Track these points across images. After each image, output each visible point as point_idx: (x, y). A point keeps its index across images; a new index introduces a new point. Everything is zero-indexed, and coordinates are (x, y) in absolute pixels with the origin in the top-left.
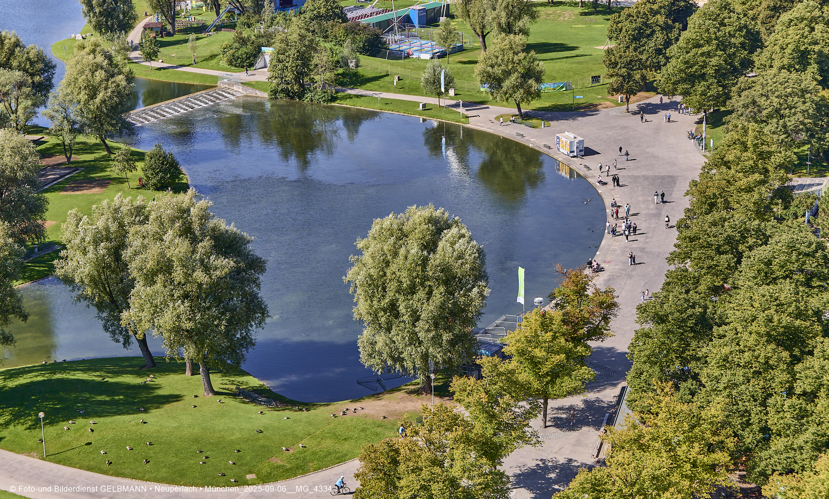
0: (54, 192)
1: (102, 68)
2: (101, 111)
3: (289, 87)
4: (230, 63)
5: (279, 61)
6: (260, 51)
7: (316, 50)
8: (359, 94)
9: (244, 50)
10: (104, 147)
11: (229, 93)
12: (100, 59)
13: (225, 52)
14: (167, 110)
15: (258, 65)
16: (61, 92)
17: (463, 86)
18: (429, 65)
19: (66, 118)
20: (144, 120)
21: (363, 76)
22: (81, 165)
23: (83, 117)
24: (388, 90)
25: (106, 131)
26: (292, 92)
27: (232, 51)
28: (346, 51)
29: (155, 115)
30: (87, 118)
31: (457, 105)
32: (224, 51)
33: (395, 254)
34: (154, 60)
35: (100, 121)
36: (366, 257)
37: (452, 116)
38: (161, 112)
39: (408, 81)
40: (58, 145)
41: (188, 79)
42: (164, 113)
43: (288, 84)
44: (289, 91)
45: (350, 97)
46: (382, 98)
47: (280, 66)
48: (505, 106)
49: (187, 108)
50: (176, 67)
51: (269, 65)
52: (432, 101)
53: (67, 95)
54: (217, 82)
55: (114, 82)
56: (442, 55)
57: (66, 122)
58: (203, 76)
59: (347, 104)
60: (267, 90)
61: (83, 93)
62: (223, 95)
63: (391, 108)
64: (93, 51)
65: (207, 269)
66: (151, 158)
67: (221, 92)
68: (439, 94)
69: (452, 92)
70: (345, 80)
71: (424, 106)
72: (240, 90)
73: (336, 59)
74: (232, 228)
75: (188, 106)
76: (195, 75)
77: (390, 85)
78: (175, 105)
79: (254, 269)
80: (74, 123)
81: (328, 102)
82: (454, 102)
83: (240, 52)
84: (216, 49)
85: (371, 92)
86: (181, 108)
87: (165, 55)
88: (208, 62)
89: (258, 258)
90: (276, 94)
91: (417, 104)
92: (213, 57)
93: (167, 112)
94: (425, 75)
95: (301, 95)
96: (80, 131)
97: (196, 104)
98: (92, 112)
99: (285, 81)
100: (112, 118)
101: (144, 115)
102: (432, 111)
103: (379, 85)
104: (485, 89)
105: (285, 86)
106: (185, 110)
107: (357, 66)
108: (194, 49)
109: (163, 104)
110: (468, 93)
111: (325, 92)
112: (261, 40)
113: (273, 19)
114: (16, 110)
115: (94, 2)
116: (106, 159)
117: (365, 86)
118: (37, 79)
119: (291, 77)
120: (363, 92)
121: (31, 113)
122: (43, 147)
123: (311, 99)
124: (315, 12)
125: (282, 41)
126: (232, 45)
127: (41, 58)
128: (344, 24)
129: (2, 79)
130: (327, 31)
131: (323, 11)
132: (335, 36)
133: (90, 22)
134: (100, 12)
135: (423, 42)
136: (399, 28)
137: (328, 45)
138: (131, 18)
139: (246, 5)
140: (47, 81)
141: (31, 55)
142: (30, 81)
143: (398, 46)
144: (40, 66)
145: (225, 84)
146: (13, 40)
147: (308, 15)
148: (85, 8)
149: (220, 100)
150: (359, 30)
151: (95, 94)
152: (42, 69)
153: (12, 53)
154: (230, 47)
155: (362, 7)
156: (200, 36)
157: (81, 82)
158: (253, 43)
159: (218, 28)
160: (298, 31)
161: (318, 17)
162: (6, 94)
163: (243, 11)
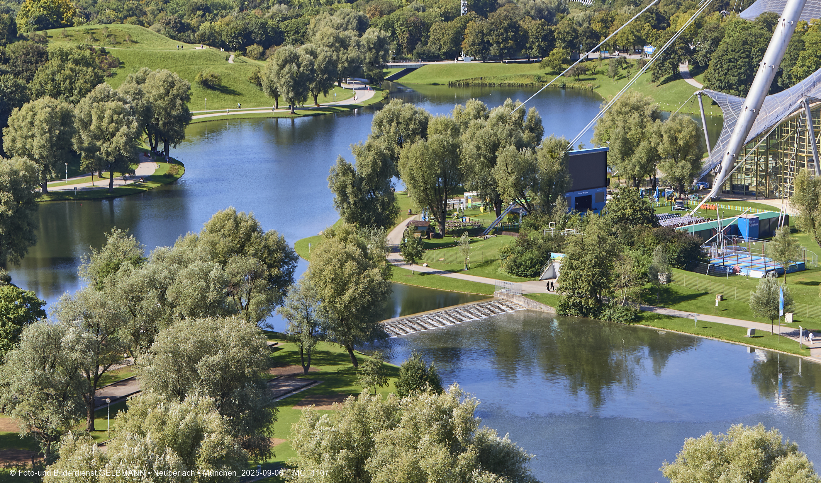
0: (286, 405)
1: (353, 259)
2: (350, 312)
3: (582, 300)
4: (511, 271)
5: (572, 268)
6: (549, 256)
7: (617, 256)
8: (671, 314)
9: (528, 255)
10: (350, 358)
11: (507, 306)
12: (352, 248)
13: (504, 258)
14: (430, 321)
15: (544, 275)
16: (302, 285)
17: (804, 311)
18: (762, 285)
19: (307, 317)
20: (401, 332)
21: (676, 292)
22: (321, 377)
23: (326, 317)
24: (707, 311)
25: (354, 336)
26: (586, 308)
27: (512, 257)
28: (655, 261)
29: (415, 326)
30: (332, 319)
31: (796, 334)
32: (504, 256)
34: (417, 264)
35: (347, 324)
37: (789, 347)
38: (423, 323)
39: (733, 302)
40: (295, 353)
41: (458, 287)
42: (426, 325)
43: (582, 297)
44: (582, 307)
45: (659, 317)
46: (699, 321)
47: (573, 274)
49: (454, 320)
50: (444, 273)
51: (558, 274)
52: (764, 327)
53: (310, 288)
54: (492, 293)
55: (367, 277)
56: (779, 273)
57: (305, 323)
58: (476, 284)
59: (653, 326)
60: (555, 305)
61: (329, 287)
62: (499, 308)
63: (711, 333)
64: (345, 239)
66: (408, 370)
67: (497, 304)
68: (774, 319)
69: (790, 317)
70: (654, 296)
71: (753, 331)
72: (521, 303)
73: (643, 270)
74: (506, 440)
75: (456, 318)
76: (467, 283)
77: (710, 306)
78: (440, 316)
80: (315, 324)
81: (630, 322)
82: (791, 330)
83: (523, 257)
84: (493, 252)
85: (687, 313)
86: (448, 320)
87: (432, 259)
88: (483, 269)
90: (565, 309)
91: (745, 330)
92: (488, 263)
93: (430, 324)
94: (755, 294)
95: (597, 312)
96: (322, 337)
97: (465, 316)
98: (339, 312)
99: (578, 293)
100: (362, 321)
101: (400, 326)
102: (763, 339)
103: (696, 305)
105: (577, 300)
106: (452, 322)
107: (669, 281)
108: (466, 252)
109: (424, 315)
110: (810, 320)
111: (627, 310)
112: (551, 244)
113: (567, 219)
114: (247, 305)
115: (348, 191)
116: (351, 372)
117: (679, 305)
118: (275, 271)
119: (586, 288)
120: (676, 313)
121: (264, 310)
122: (276, 354)
123: (610, 317)
124: (619, 214)
125: (576, 243)
126: (514, 249)
127: (281, 247)
128: (655, 229)
129: (233, 266)
130: (633, 237)
131: (629, 212)
132: (643, 243)
133: (344, 213)
134: (355, 202)
135: (754, 258)
136: (724, 238)
137: (633, 254)
138: (391, 212)
139: (533, 203)
140: (286, 275)
141: (271, 242)
142: (267, 273)
143: (721, 260)
144: (280, 256)
145: (503, 294)
146: (250, 223)
147: (610, 217)
148: (337, 196)
149: (495, 313)
150: (673, 237)
151: (343, 290)
152: (281, 260)
153: (248, 238)
154: (511, 251)
155: (678, 215)
156: (475, 238)
157: (328, 273)
158: (540, 247)
159: (498, 231)
160: (597, 231)
161: (623, 220)
162: (237, 285)
163: (530, 209)
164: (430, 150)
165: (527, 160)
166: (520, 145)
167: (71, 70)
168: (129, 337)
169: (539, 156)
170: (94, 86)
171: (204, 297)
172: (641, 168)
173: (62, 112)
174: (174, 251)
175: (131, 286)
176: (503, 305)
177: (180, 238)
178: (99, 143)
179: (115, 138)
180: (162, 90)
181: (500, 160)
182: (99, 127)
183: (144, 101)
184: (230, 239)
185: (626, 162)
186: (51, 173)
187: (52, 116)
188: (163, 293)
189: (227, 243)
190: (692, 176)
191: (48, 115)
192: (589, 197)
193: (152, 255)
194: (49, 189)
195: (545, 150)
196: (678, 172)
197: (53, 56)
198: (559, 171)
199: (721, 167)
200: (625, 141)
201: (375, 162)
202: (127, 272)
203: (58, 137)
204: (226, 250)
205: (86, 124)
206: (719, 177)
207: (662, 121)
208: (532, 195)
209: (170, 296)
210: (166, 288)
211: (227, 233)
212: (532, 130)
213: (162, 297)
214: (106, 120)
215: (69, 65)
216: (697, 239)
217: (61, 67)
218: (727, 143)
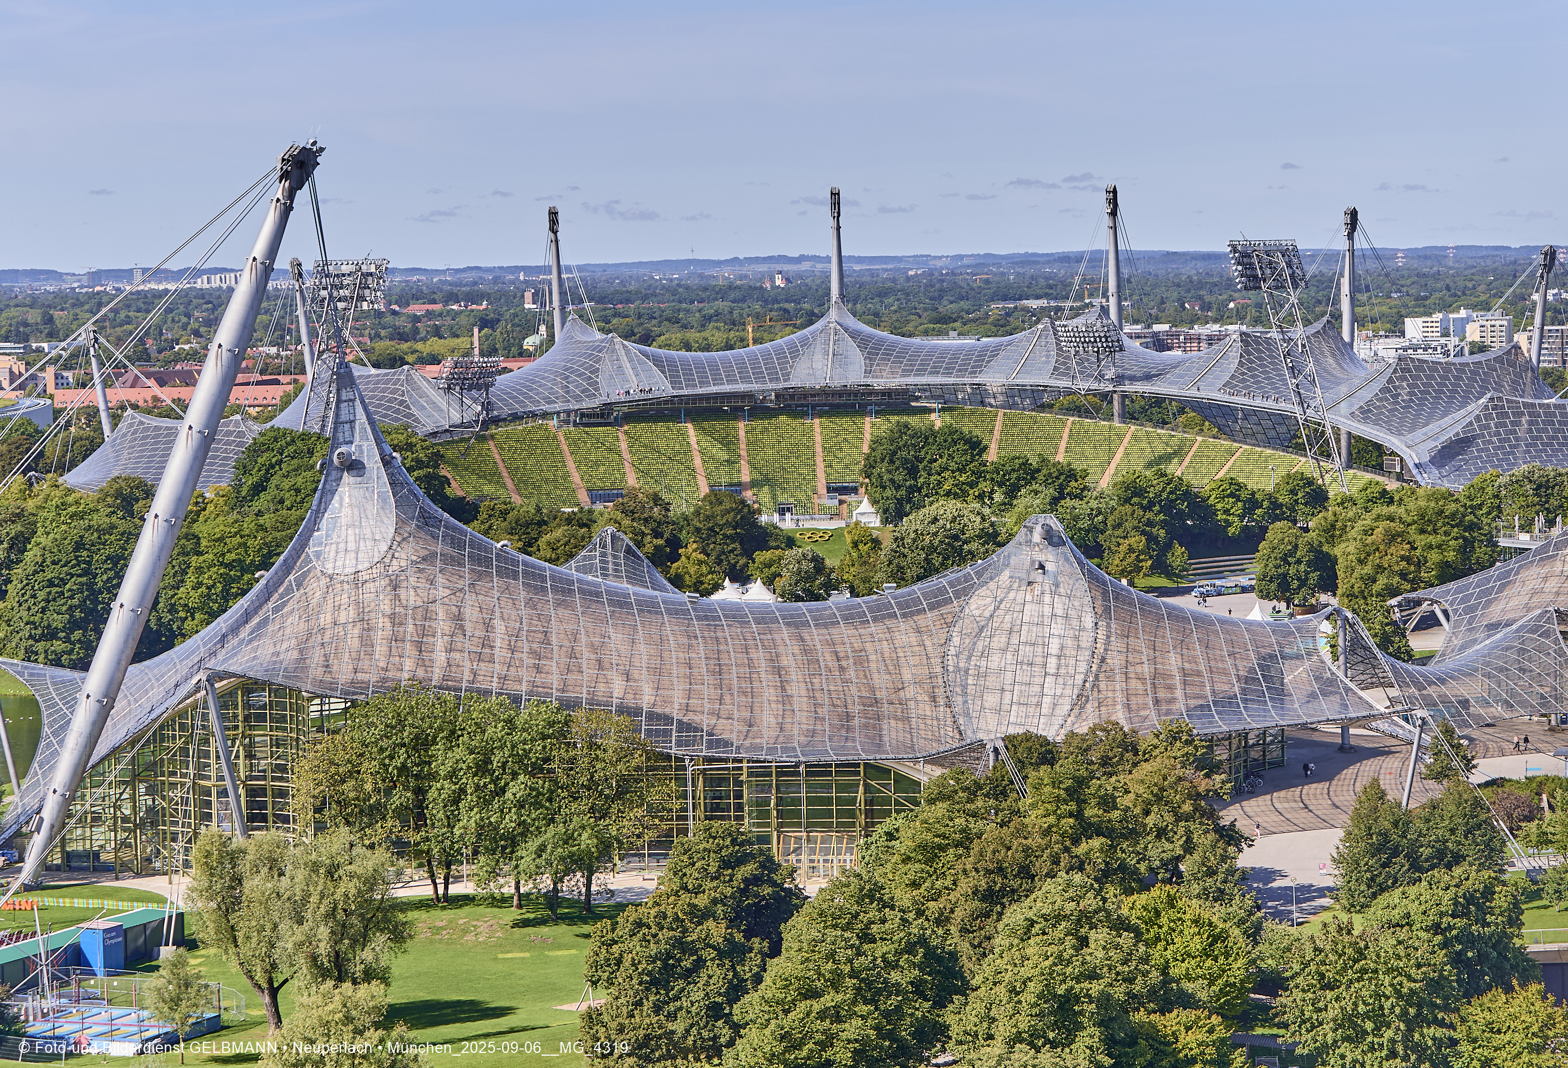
135: (117, 1012)
136: (54, 978)
143: (50, 1026)
199: (42, 820)
206: (38, 840)
218: (52, 769)
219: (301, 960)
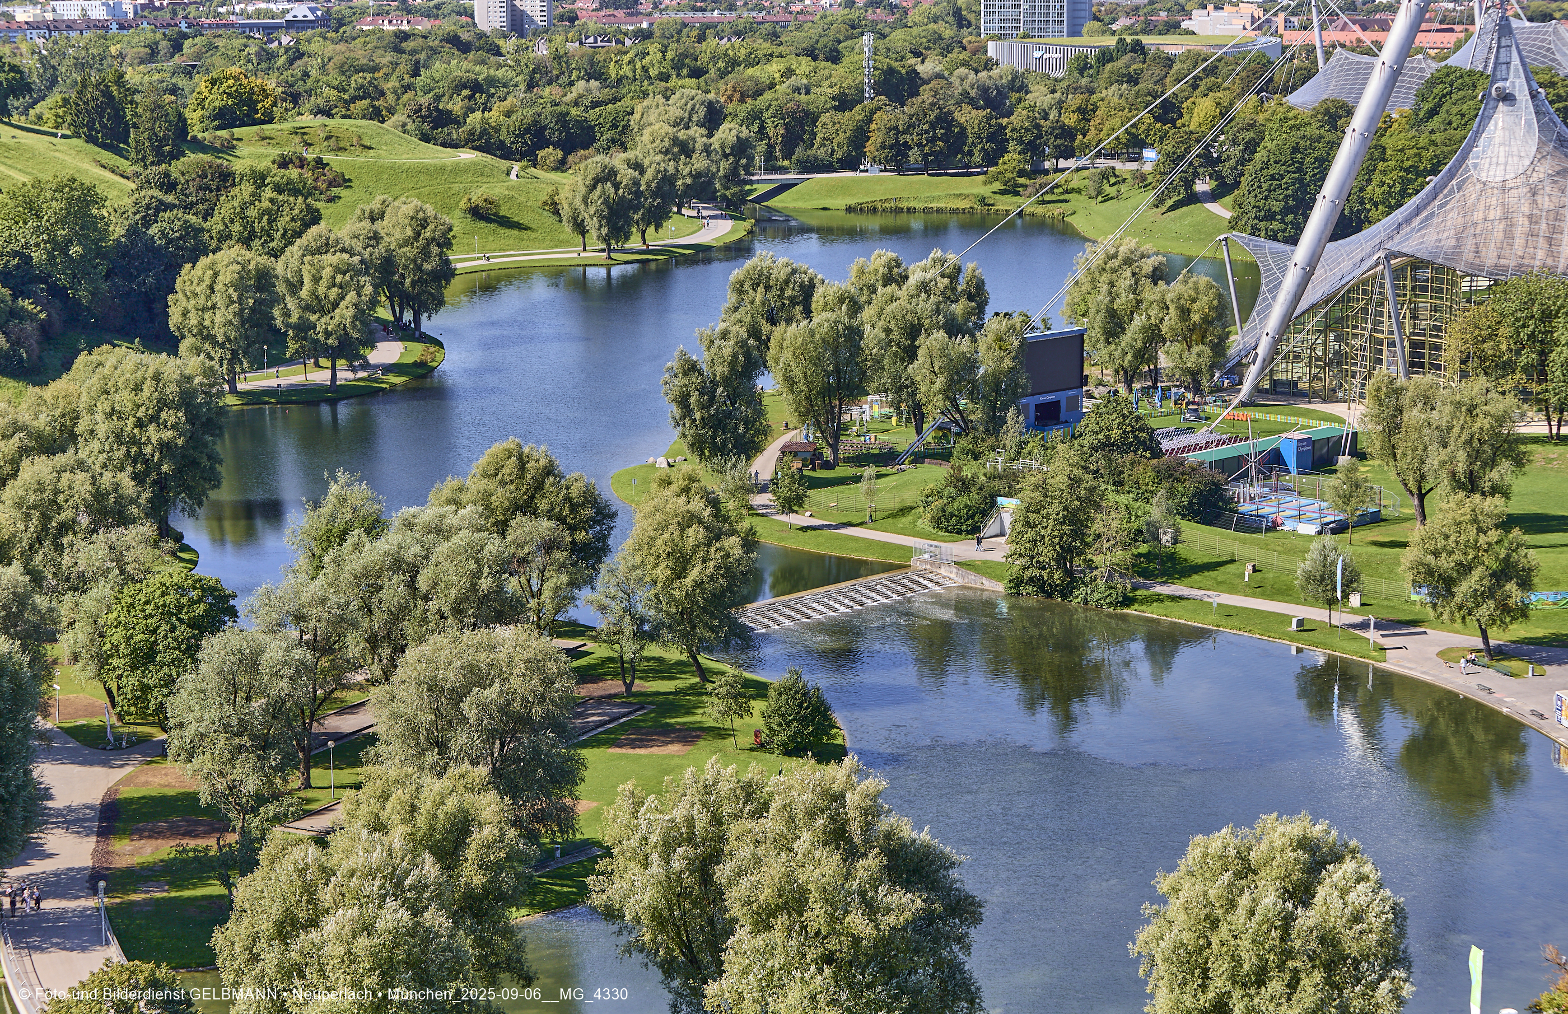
0: (598, 746)
1: (700, 522)
2: (695, 603)
3: (1045, 574)
4: (937, 524)
5: (1028, 525)
6: (993, 504)
7: (1098, 508)
8: (1177, 594)
9: (964, 500)
10: (694, 668)
11: (931, 580)
12: (697, 505)
13: (927, 504)
14: (815, 605)
15: (987, 531)
16: (623, 562)
17: (1377, 588)
18: (1315, 546)
19: (629, 610)
20: (771, 623)
21: (1186, 559)
22: (650, 699)
23: (659, 610)
24: (1232, 590)
25: (700, 639)
26: (1050, 584)
27: (941, 502)
28: (1156, 511)
29: (793, 614)
30: (667, 613)
31: (1364, 626)
32: (926, 502)
33: (1231, 905)
34: (796, 512)
35: (690, 621)
36: (1175, 909)
37: (1354, 646)
38: (804, 609)
39: (1271, 575)
40: (611, 660)
41: (857, 550)
42: (809, 612)
43: (1044, 568)
44: (1044, 583)
45: (1159, 599)
46: (1219, 605)
47: (1030, 534)
48: (1458, 632)
49: (851, 604)
50: (837, 527)
51: (1008, 531)
52: (1317, 614)
53: (634, 568)
54: (909, 559)
55: (720, 549)
56: (1340, 528)
57: (627, 619)
58: (884, 545)
59: (1152, 612)
60: (1003, 579)
61: (663, 565)
62: (919, 584)
63: (1237, 624)
64: (686, 490)
65: (871, 909)
66: (780, 694)
67: (916, 578)
68: (1331, 603)
69: (1355, 600)
70: (1152, 566)
71: (1301, 623)
72: (953, 576)
73: (1136, 525)
74: (924, 836)
75: (854, 600)
76: (871, 543)
77: (1236, 581)
78: (830, 598)
79: (960, 917)
80: (643, 620)
81: (1116, 606)
82: (1358, 619)
83: (956, 505)
84: (911, 496)
85: (1201, 593)
86: (842, 604)
87: (818, 504)
88: (895, 521)
89: (968, 896)
90: (1018, 585)
91: (1286, 619)
92: (904, 511)
93: (814, 610)
94: (1304, 566)
95: (1066, 592)
96: (653, 637)
97: (868, 597)
98: (677, 602)
99: (1038, 562)
100: (713, 616)
101: (771, 614)
102: (1315, 633)
103: (1215, 579)
104: (1419, 597)
105: (1036, 572)
106: (848, 607)
107: (1176, 541)
108: (871, 494)
109: (807, 595)
110: (1386, 603)
111: (1111, 588)
112: (997, 484)
113: (1021, 445)
114: (540, 590)
115: (692, 400)
116: (697, 691)
117: (1188, 581)
118: (581, 536)
119: (1050, 555)
120: (1185, 591)
121: (565, 597)
122: (583, 662)
123: (1086, 599)
124: (1101, 436)
125: (1036, 487)
126: (942, 490)
127: (590, 498)
128: (1155, 461)
129: (519, 532)
130: (1121, 472)
131: (1115, 434)
132: (1137, 482)
133: (684, 435)
134: (703, 418)
135: (1304, 501)
136: (1260, 472)
137: (1123, 499)
138: (758, 432)
139: (971, 418)
140: (598, 540)
141: (574, 492)
142: (568, 539)
143: (1255, 507)
144: (589, 512)
145: (925, 562)
146: (543, 462)
147: (1087, 441)
148: (676, 411)
149: (913, 591)
150: (1182, 474)
151: (685, 569)
152: (591, 519)
153: (538, 486)
154: (939, 494)
155: (1190, 430)
156: (884, 470)
157: (661, 544)
158: (981, 489)
159: (919, 458)
160: (1068, 469)
161: (1106, 445)
162: (523, 561)
163: (966, 428)
164: (817, 337)
165: (964, 354)
166: (953, 328)
167: (272, 200)
168: (362, 645)
169: (982, 349)
170: (307, 225)
171: (474, 585)
172: (1135, 356)
173: (258, 270)
174: (428, 514)
175: (365, 568)
176: (925, 578)
177: (436, 486)
178: (313, 318)
179: (337, 311)
180: (409, 232)
181: (921, 352)
182: (313, 293)
183: (382, 248)
184: (512, 487)
185: (1113, 346)
186: (242, 363)
187: (242, 278)
188: (413, 578)
189: (508, 494)
190: (1212, 367)
191: (236, 276)
192: (1056, 404)
193: (396, 519)
194: (241, 386)
195: (990, 337)
196: (1191, 362)
197: (241, 180)
198: (1011, 370)
199: (1257, 354)
200: (1112, 314)
201: (734, 356)
202: (357, 547)
203: (253, 310)
204: (507, 504)
205: (295, 287)
206: (1253, 370)
207: (1168, 283)
208: (970, 406)
209: (423, 583)
210: (417, 572)
211: (508, 479)
212: (970, 297)
213: (412, 585)
214: (324, 283)
215: (268, 193)
216: (1219, 477)
217: (256, 197)
218: (1266, 317)
219: (1444, 474)
